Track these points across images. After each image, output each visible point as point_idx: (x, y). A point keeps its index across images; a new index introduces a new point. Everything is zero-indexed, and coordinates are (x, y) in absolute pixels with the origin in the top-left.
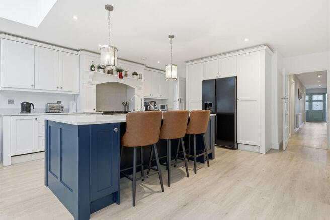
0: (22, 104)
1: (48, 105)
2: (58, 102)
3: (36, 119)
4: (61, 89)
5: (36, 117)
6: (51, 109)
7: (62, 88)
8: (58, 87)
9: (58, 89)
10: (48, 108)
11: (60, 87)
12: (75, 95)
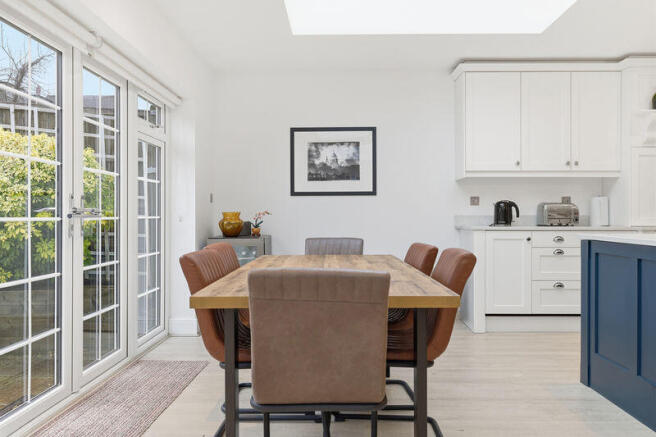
0: (498, 205)
1: (546, 207)
2: (563, 198)
3: (529, 239)
4: (574, 168)
5: (528, 235)
6: (550, 218)
7: (577, 164)
8: (568, 163)
9: (568, 168)
10: (546, 214)
11: (573, 163)
12: (603, 179)
